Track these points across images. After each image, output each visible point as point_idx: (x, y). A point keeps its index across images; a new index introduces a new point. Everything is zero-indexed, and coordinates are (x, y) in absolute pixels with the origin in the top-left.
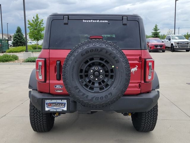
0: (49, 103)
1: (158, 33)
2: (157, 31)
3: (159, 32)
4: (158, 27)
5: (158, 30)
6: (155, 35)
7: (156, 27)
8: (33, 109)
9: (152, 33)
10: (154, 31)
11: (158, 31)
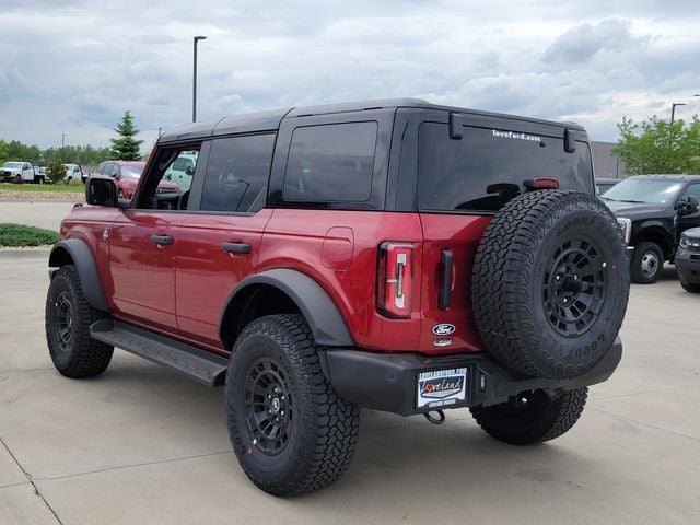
0: (427, 382)
1: (136, 144)
2: (133, 137)
3: (140, 142)
4: (134, 122)
5: (136, 132)
6: (123, 150)
7: (127, 119)
8: (328, 414)
9: (114, 141)
10: (119, 137)
11: (135, 138)
